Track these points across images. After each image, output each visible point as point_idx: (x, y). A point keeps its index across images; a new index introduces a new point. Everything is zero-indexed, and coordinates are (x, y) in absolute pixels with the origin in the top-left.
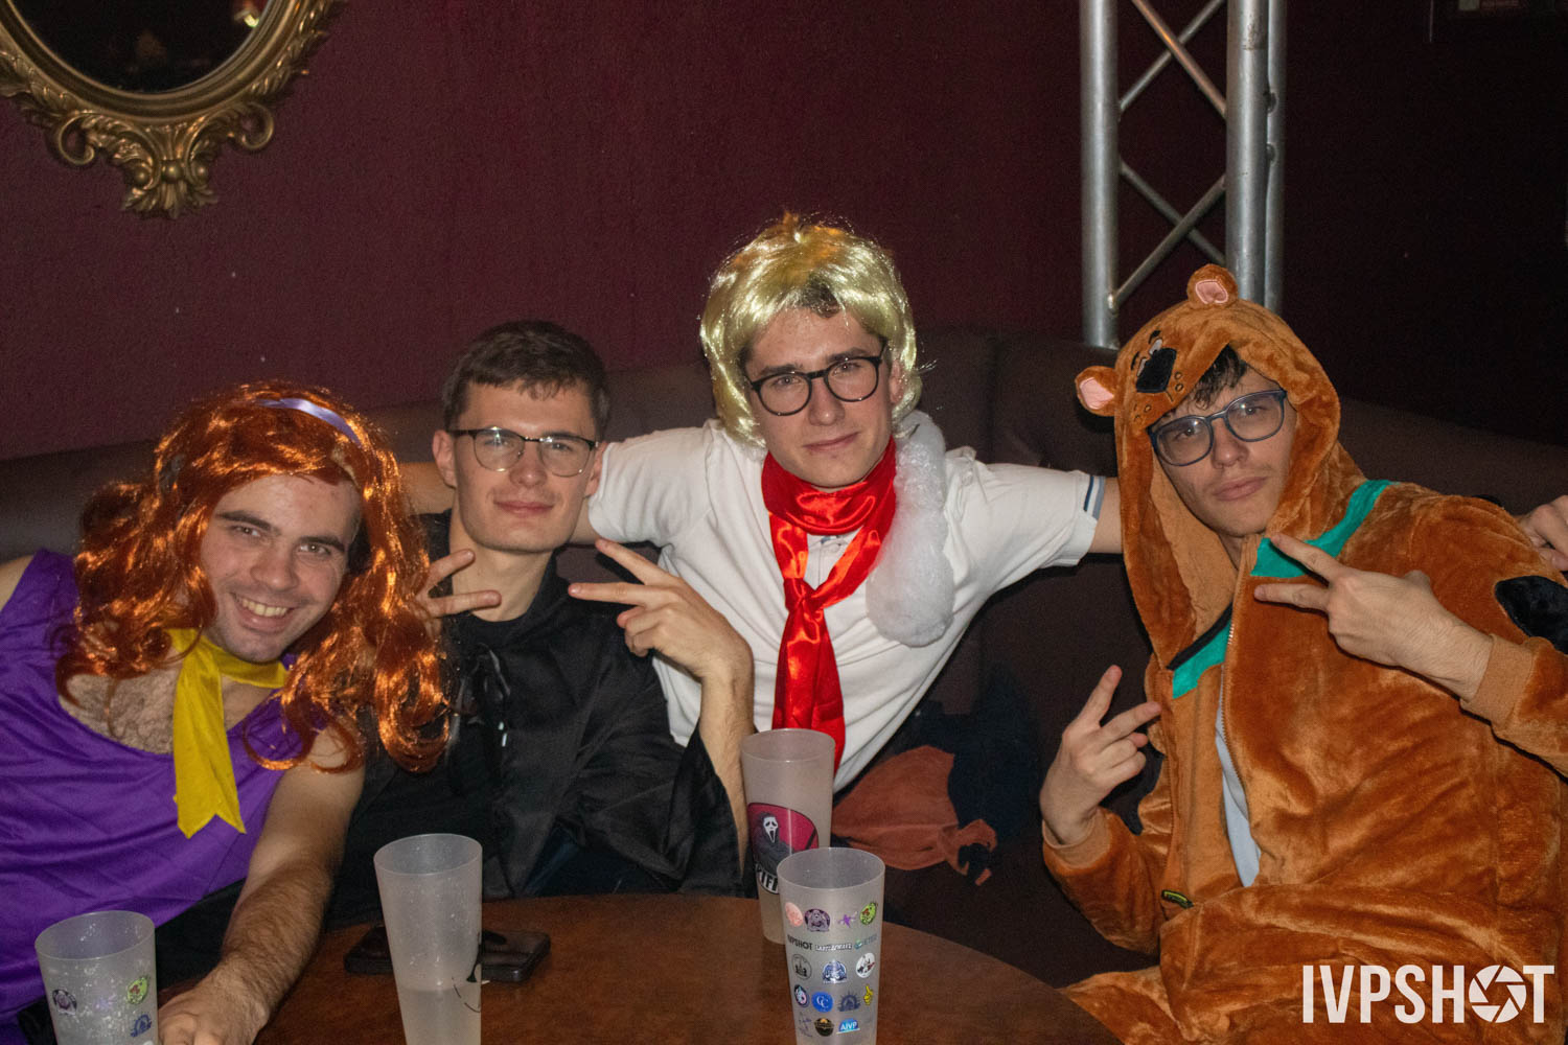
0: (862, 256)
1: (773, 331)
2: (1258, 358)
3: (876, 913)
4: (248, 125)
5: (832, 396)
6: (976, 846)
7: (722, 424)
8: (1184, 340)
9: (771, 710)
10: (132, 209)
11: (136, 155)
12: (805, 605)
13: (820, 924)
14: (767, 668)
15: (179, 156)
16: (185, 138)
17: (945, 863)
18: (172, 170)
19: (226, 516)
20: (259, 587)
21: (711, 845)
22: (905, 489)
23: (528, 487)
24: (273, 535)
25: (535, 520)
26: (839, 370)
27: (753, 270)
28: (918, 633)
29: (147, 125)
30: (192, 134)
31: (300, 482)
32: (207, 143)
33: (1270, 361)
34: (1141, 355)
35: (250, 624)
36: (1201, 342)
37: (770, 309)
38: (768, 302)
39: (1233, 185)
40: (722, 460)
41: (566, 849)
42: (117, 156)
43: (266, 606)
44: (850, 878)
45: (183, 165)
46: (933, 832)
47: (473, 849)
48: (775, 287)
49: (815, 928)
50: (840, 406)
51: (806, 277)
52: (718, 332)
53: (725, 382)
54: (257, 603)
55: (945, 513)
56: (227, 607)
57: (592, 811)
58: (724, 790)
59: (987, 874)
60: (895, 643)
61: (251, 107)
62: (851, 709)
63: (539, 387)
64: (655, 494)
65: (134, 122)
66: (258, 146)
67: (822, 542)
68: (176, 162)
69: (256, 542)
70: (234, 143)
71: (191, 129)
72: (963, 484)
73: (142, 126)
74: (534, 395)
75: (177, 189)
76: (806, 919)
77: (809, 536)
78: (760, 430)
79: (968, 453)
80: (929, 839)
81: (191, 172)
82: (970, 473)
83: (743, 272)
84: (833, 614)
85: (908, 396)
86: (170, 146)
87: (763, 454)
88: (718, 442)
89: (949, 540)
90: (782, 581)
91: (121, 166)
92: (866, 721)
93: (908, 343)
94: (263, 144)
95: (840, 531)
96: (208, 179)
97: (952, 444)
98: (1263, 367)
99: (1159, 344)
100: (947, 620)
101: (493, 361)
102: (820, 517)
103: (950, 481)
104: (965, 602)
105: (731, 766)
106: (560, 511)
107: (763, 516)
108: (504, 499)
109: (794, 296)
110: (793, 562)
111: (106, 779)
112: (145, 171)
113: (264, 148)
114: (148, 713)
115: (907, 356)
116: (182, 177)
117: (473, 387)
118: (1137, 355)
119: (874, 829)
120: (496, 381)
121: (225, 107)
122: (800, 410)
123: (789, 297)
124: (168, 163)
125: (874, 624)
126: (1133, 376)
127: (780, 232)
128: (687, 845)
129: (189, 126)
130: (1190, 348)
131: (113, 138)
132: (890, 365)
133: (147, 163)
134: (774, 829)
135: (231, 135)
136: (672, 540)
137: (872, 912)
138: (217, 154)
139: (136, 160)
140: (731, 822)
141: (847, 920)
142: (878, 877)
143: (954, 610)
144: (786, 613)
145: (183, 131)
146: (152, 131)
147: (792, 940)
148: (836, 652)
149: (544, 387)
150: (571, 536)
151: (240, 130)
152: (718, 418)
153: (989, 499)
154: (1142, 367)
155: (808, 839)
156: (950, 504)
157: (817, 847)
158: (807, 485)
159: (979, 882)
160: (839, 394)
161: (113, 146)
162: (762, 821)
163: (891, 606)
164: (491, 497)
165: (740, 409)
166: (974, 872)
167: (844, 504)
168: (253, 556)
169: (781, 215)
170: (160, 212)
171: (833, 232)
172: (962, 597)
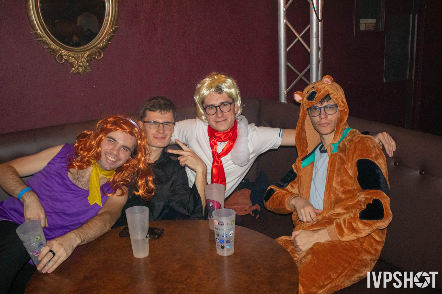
0: (229, 81)
1: (209, 97)
2: (334, 98)
3: (234, 222)
4: (98, 54)
5: (221, 111)
6: (256, 210)
7: (199, 118)
8: (319, 91)
9: (210, 180)
10: (72, 73)
11: (73, 61)
12: (217, 157)
13: (222, 224)
14: (209, 171)
15: (83, 61)
16: (84, 57)
17: (249, 214)
18: (81, 64)
19: (108, 137)
20: (111, 153)
21: (198, 208)
22: (239, 132)
23: (161, 134)
24: (117, 143)
25: (162, 140)
26: (223, 106)
27: (205, 84)
28: (242, 163)
29: (76, 54)
30: (85, 56)
31: (125, 134)
32: (89, 58)
33: (336, 99)
34: (309, 91)
35: (108, 161)
36: (322, 92)
37: (208, 92)
38: (208, 91)
39: (311, 67)
40: (199, 125)
41: (166, 211)
42: (69, 61)
43: (112, 158)
44: (228, 215)
45: (83, 63)
46: (247, 207)
47: (147, 209)
48: (209, 87)
49: (220, 226)
50: (223, 113)
51: (216, 85)
52: (197, 97)
53: (199, 108)
54: (110, 157)
55: (248, 137)
56: (103, 157)
57: (172, 202)
58: (200, 196)
59: (258, 216)
60: (237, 165)
61: (98, 50)
62: (228, 180)
63: (163, 112)
64: (185, 133)
65: (73, 54)
66: (100, 59)
67: (221, 143)
68: (82, 62)
69: (113, 144)
70: (94, 58)
71: (85, 55)
72: (252, 131)
73: (75, 55)
74: (161, 114)
75: (82, 68)
76: (219, 224)
77: (218, 142)
78: (206, 119)
79: (253, 124)
80: (246, 209)
81: (85, 64)
82: (254, 129)
83: (203, 84)
84: (223, 159)
85: (239, 112)
86: (81, 59)
87: (208, 124)
88: (198, 122)
89: (249, 143)
90: (212, 152)
91: (70, 63)
92: (231, 183)
93: (239, 100)
94: (101, 58)
95: (224, 141)
96: (89, 66)
97: (249, 123)
98: (335, 100)
99: (313, 90)
100: (248, 161)
101: (152, 106)
102: (220, 138)
103: (249, 130)
104: (252, 157)
105: (202, 191)
106: (167, 138)
107: (208, 138)
108: (155, 136)
109: (213, 89)
110: (214, 148)
111: (73, 193)
112: (75, 64)
113: (101, 59)
114: (84, 179)
115: (239, 103)
116: (83, 65)
117: (148, 112)
118: (308, 91)
119: (234, 207)
120: (153, 111)
121: (93, 50)
122: (214, 114)
123: (212, 89)
124: (80, 62)
125: (232, 161)
126: (307, 96)
127: (212, 76)
128: (192, 208)
129: (85, 54)
130: (320, 93)
131: (68, 57)
132: (235, 105)
133: (76, 62)
134: (212, 205)
135: (94, 56)
136: (189, 143)
137: (233, 222)
138: (91, 61)
139: (73, 62)
140: (201, 203)
141: (227, 224)
142: (234, 215)
143: (250, 158)
144: (213, 159)
145: (84, 55)
146: (77, 56)
147: (216, 228)
148: (224, 168)
149: (164, 112)
150: (169, 143)
151: (96, 55)
152: (198, 116)
153: (258, 134)
154: (309, 94)
155: (219, 207)
156: (249, 135)
157: (221, 208)
158: (217, 131)
159: (256, 218)
160: (223, 111)
161: (68, 59)
162: (209, 203)
163: (236, 158)
164: (153, 136)
165: (202, 114)
166: (255, 216)
167: (225, 135)
168: (111, 147)
169: (212, 72)
170: (79, 73)
171: (223, 76)
172: (251, 156)
